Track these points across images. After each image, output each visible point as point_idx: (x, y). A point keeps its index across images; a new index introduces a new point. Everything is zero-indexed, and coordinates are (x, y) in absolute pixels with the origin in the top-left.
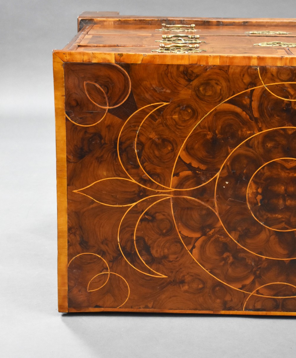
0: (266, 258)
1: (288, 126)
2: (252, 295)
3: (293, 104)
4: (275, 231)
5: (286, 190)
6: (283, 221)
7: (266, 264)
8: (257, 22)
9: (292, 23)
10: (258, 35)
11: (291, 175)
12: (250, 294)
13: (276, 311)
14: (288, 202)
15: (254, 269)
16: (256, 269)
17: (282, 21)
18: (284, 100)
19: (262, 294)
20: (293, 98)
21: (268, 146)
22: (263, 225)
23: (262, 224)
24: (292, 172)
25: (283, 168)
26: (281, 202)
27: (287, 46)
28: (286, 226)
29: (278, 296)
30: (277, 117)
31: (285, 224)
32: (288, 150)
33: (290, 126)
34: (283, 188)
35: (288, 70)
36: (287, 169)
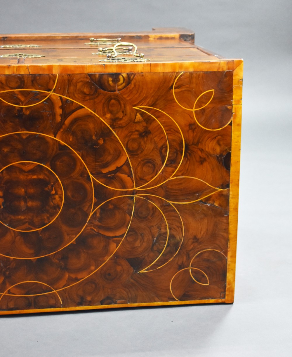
0: (14, 259)
1: (21, 131)
2: (4, 295)
3: (24, 110)
4: (20, 232)
5: (26, 192)
6: (26, 222)
7: (15, 265)
8: (15, 37)
9: (50, 37)
10: (9, 48)
11: (29, 177)
12: (2, 294)
13: (29, 309)
14: (30, 204)
15: (3, 270)
16: (5, 270)
17: (40, 35)
18: (15, 106)
19: (14, 294)
20: (24, 104)
21: (4, 151)
22: (8, 227)
23: (6, 226)
24: (30, 175)
25: (22, 171)
26: (23, 203)
27: (27, 56)
28: (30, 226)
29: (30, 295)
30: (10, 123)
31: (29, 224)
32: (24, 154)
33: (23, 131)
34: (23, 190)
35: (16, 78)
36: (25, 172)
